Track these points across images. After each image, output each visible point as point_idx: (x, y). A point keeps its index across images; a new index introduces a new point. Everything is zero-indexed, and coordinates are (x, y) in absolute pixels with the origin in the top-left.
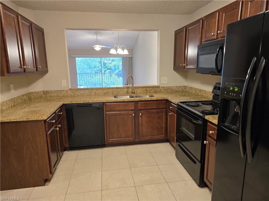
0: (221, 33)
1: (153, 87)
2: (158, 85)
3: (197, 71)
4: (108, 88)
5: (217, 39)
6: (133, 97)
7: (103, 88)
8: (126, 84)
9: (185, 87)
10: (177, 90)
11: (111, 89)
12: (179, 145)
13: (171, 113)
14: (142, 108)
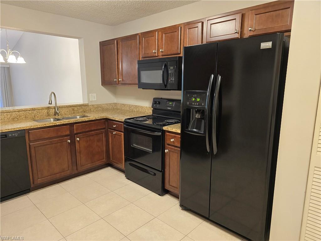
0: (163, 51)
1: (80, 106)
2: (85, 103)
3: (138, 86)
4: (18, 110)
5: (158, 57)
6: (58, 120)
7: (10, 111)
8: (49, 102)
9: (116, 104)
10: (107, 108)
11: (23, 112)
12: (130, 164)
13: (115, 133)
14: (79, 131)
